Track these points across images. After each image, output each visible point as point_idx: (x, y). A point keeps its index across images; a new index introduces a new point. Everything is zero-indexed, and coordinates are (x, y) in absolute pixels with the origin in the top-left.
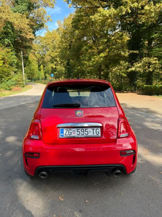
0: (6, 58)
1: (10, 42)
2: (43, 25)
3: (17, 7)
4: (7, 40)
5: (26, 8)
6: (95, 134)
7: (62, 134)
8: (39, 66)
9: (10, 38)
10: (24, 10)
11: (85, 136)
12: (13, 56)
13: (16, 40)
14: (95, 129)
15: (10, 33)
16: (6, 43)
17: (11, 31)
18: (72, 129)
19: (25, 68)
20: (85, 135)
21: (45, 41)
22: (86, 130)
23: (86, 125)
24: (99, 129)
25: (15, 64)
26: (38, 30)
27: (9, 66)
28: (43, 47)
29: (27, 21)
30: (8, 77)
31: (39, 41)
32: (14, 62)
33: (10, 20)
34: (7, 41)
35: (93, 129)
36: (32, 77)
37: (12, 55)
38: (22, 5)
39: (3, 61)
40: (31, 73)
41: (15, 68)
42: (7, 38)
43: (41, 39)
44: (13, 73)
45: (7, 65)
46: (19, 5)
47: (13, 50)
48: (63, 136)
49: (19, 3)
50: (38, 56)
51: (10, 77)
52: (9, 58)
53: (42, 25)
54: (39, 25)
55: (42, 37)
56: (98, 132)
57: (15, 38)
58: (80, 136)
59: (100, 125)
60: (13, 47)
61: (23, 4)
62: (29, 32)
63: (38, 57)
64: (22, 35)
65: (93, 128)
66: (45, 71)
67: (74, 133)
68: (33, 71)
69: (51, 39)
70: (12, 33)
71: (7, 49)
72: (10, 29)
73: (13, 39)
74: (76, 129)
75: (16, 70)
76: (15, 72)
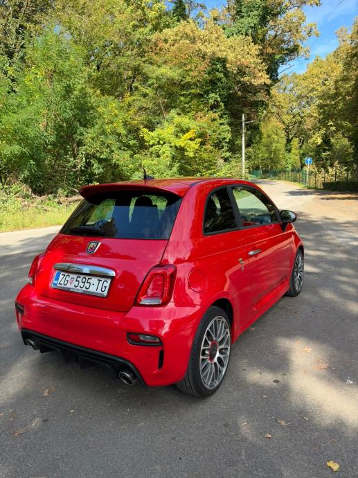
0: (209, 132)
1: (219, 99)
2: (297, 49)
3: (239, 24)
4: (213, 95)
5: (256, 21)
6: (99, 291)
7: (56, 282)
8: (289, 141)
9: (219, 91)
10: (253, 25)
11: (84, 291)
12: (222, 126)
13: (231, 92)
14: (103, 280)
15: (219, 80)
16: (211, 101)
17: (222, 75)
18: (71, 276)
19: (250, 149)
20: (84, 289)
21: (305, 84)
22: (89, 281)
23: (86, 270)
24: (109, 281)
25: (226, 142)
26: (283, 61)
27: (212, 147)
28: (300, 97)
29: (255, 49)
30: (209, 171)
31: (292, 85)
32: (224, 139)
33: (219, 55)
34: (213, 97)
35: (100, 281)
36: (272, 167)
37: (221, 124)
38: (249, 16)
39: (199, 140)
40: (271, 158)
41: (227, 151)
42: (213, 92)
43: (296, 81)
44: (222, 161)
45: (209, 146)
46: (243, 17)
47: (225, 114)
48: (56, 284)
49: (243, 14)
50: (287, 118)
51: (212, 171)
52: (214, 131)
53: (294, 50)
54: (286, 50)
55: (299, 76)
56: (105, 287)
57: (230, 88)
58: (78, 290)
59: (113, 273)
60: (223, 107)
61: (251, 14)
62: (259, 70)
63: (287, 122)
64: (243, 81)
65: (100, 279)
66: (302, 152)
67: (71, 283)
68: (274, 154)
69: (319, 78)
70: (224, 79)
71: (211, 114)
72: (221, 72)
73: (225, 93)
74: (75, 276)
75: (228, 154)
76: (226, 160)
